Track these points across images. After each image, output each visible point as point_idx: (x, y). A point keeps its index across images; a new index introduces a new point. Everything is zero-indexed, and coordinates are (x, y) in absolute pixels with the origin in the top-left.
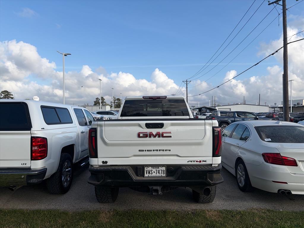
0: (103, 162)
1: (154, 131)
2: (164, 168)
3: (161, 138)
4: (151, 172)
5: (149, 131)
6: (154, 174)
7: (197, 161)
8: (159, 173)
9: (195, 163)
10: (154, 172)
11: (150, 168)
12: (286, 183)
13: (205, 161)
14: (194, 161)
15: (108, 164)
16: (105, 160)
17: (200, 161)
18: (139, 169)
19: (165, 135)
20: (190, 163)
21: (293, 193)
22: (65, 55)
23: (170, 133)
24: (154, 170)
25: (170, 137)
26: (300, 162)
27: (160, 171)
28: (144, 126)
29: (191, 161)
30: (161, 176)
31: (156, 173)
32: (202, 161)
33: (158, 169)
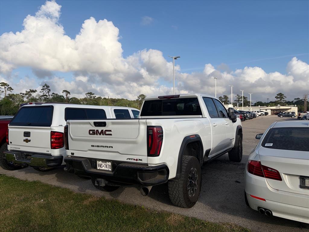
0: (72, 153)
1: (100, 129)
2: (110, 164)
3: (105, 136)
4: (101, 166)
5: (96, 128)
6: (103, 168)
7: (134, 160)
8: (107, 167)
9: (133, 161)
10: (104, 166)
11: (100, 162)
12: (264, 200)
13: (141, 160)
14: (132, 159)
15: (75, 155)
16: (73, 152)
17: (137, 160)
18: (93, 162)
19: (107, 133)
20: (129, 161)
21: (274, 214)
22: (175, 59)
23: (110, 131)
24: (103, 164)
25: (111, 135)
26: (286, 176)
27: (108, 166)
28: (93, 124)
29: (130, 159)
30: (108, 171)
31: (105, 166)
32: (138, 160)
33: (106, 164)
